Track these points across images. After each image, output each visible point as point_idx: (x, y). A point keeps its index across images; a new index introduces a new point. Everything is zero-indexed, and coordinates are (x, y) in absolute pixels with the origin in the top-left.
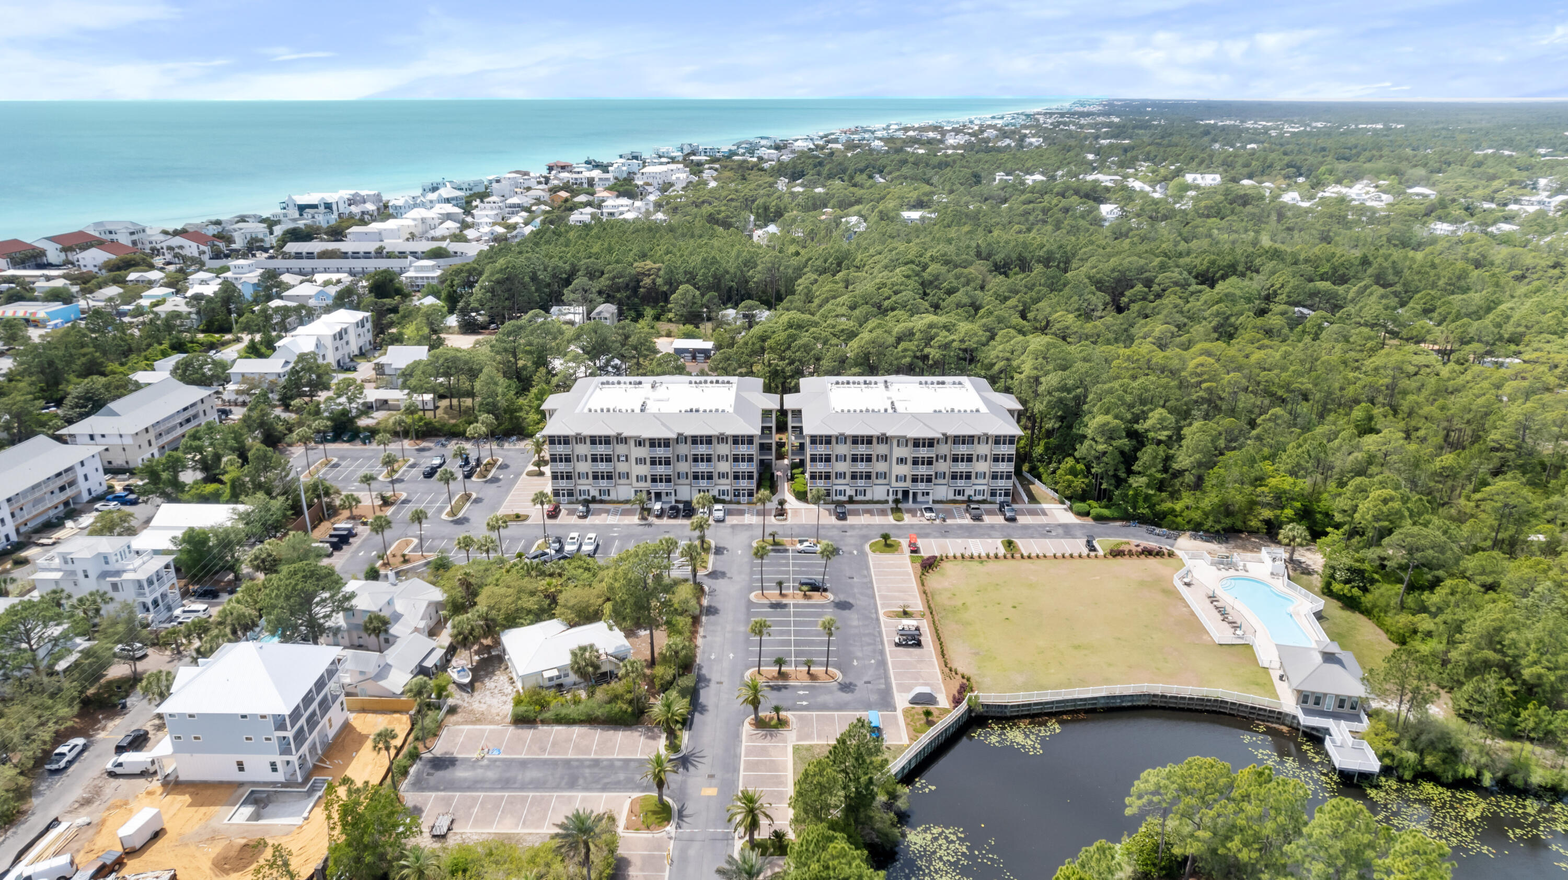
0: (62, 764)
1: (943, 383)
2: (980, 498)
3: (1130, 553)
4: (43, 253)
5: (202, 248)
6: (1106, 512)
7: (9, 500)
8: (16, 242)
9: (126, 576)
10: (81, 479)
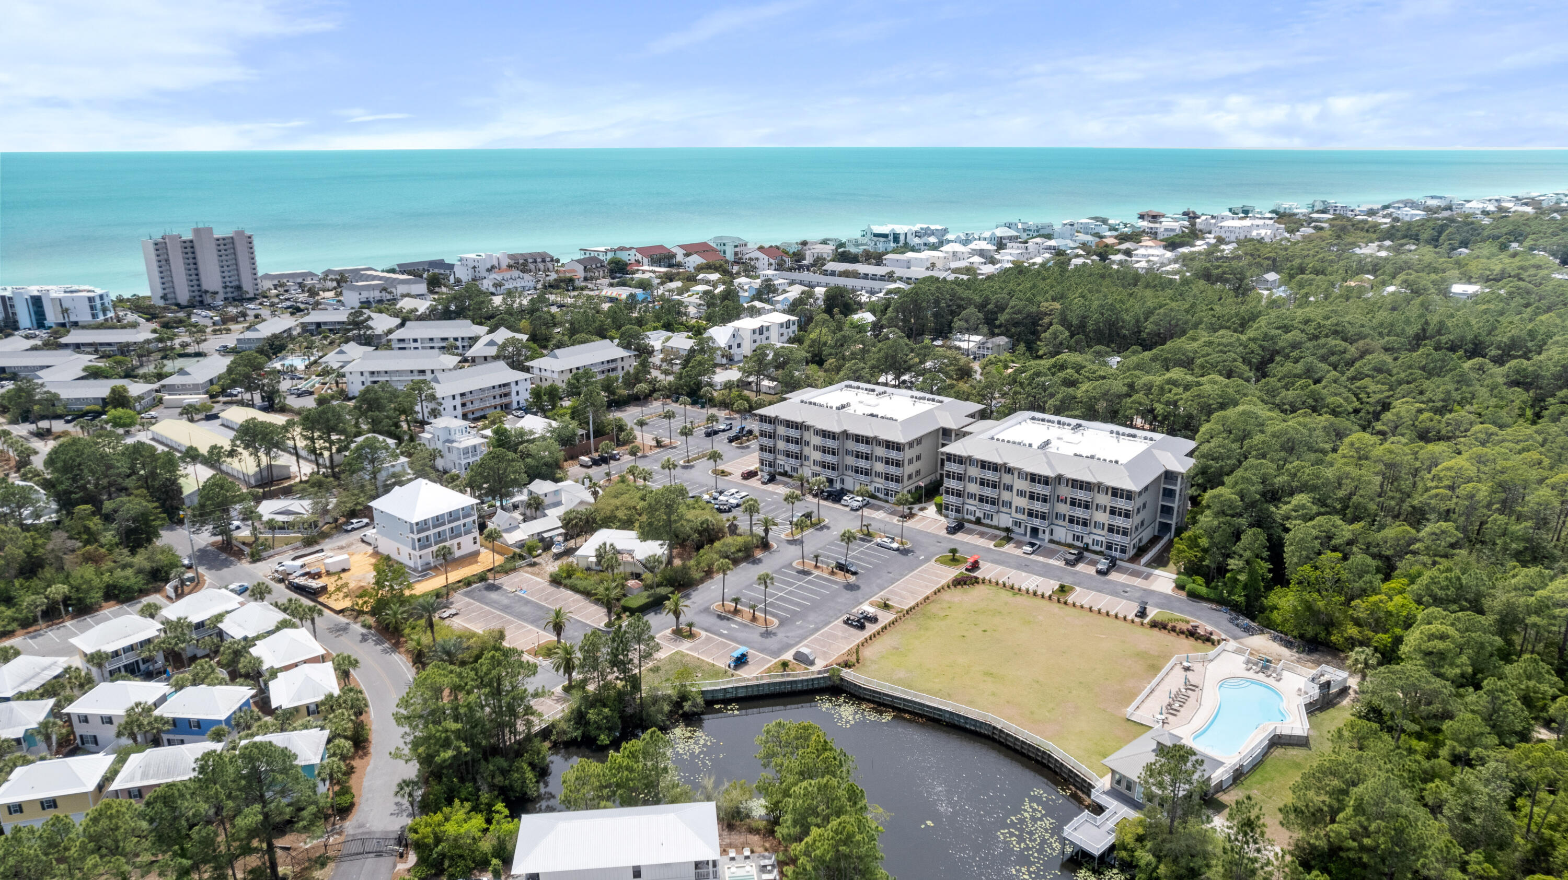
0: (349, 528)
1: (1134, 436)
2: (1098, 548)
3: (1173, 629)
4: (673, 256)
5: (772, 261)
6: (1203, 590)
7: (462, 395)
8: (661, 247)
9: (455, 444)
10: (514, 394)
